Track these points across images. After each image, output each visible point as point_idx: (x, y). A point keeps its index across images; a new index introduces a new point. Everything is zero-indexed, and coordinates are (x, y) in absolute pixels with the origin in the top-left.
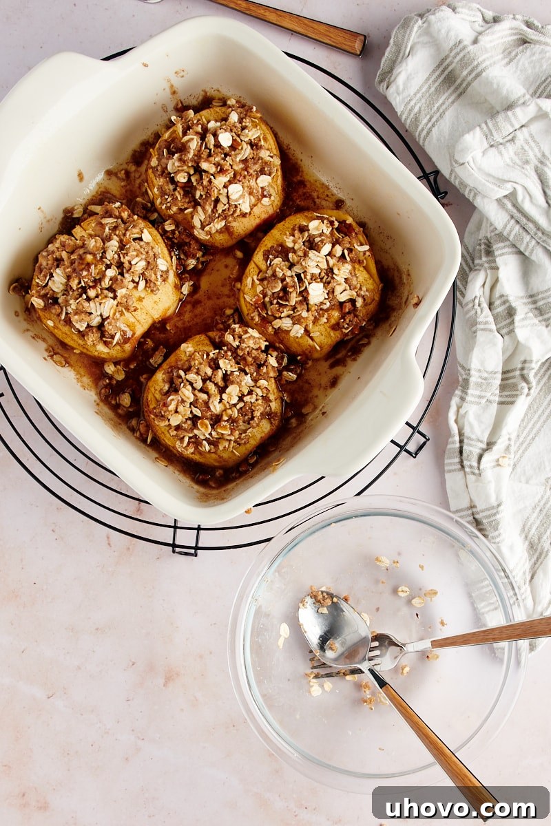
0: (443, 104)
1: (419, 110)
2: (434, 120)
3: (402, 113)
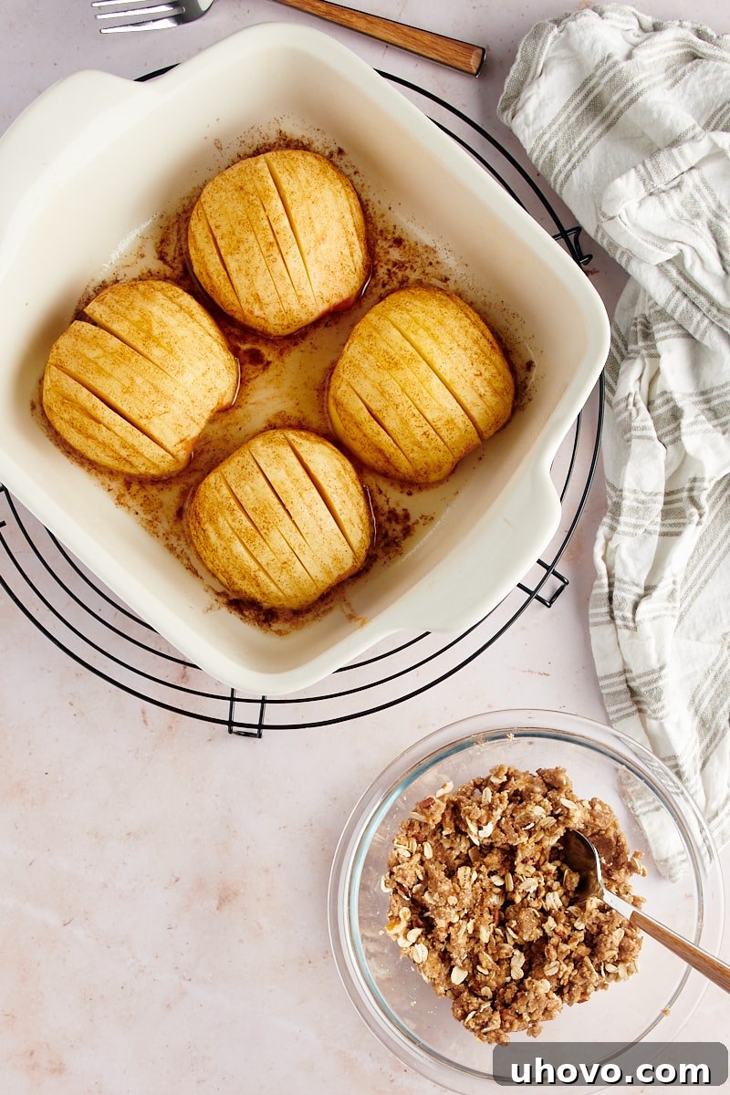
0: (586, 139)
1: (555, 147)
2: (574, 160)
3: (533, 150)
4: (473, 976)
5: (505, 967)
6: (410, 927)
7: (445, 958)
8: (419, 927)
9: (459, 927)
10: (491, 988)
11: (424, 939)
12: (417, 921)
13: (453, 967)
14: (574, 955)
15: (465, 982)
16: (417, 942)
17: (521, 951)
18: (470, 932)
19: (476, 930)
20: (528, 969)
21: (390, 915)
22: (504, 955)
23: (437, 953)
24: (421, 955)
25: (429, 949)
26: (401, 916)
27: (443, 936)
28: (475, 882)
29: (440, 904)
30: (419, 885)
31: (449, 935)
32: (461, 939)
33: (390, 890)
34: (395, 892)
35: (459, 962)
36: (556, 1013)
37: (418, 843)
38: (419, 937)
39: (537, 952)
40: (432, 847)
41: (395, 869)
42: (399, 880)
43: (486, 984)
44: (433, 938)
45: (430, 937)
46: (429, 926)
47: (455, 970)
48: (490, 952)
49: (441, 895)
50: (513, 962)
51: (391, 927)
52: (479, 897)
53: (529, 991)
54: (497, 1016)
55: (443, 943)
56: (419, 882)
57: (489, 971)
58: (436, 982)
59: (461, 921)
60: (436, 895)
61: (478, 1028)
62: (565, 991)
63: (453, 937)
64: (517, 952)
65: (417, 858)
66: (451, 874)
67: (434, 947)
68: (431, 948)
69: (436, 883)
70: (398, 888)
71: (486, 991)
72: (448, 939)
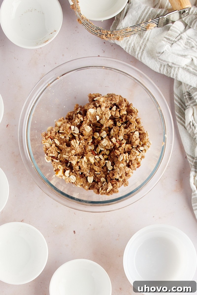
0: (143, 42)
1: (134, 45)
2: (142, 48)
3: (126, 48)
4: (95, 177)
5: (105, 168)
6: (64, 171)
7: (83, 175)
8: (68, 170)
9: (82, 162)
10: (103, 177)
11: (71, 173)
12: (66, 168)
13: (87, 177)
14: (126, 150)
15: (94, 181)
16: (70, 176)
17: (108, 160)
18: (86, 161)
19: (88, 160)
20: (113, 164)
21: (54, 169)
22: (103, 164)
23: (79, 176)
24: (73, 179)
25: (75, 176)
26: (59, 168)
27: (77, 168)
28: (79, 144)
29: (70, 155)
30: (59, 155)
31: (79, 166)
32: (84, 166)
33: (50, 161)
34: (52, 161)
35: (88, 174)
36: (131, 174)
37: (52, 140)
38: (69, 173)
39: (114, 157)
40: (58, 140)
41: (47, 152)
42: (51, 155)
43: (101, 177)
44: (75, 171)
45: (73, 171)
46: (71, 167)
47: (88, 178)
48: (97, 165)
49: (68, 152)
50: (107, 165)
51: (57, 173)
52: (83, 149)
53: (116, 169)
54: (110, 184)
55: (79, 171)
56: (59, 153)
57: (100, 172)
58: (84, 185)
59: (81, 160)
60: (67, 154)
61: (105, 191)
62: (130, 164)
63: (81, 166)
64: (107, 161)
65: (54, 145)
66: (69, 145)
67: (76, 174)
68: (76, 175)
69: (65, 149)
70: (52, 159)
71: (103, 179)
72: (80, 168)
